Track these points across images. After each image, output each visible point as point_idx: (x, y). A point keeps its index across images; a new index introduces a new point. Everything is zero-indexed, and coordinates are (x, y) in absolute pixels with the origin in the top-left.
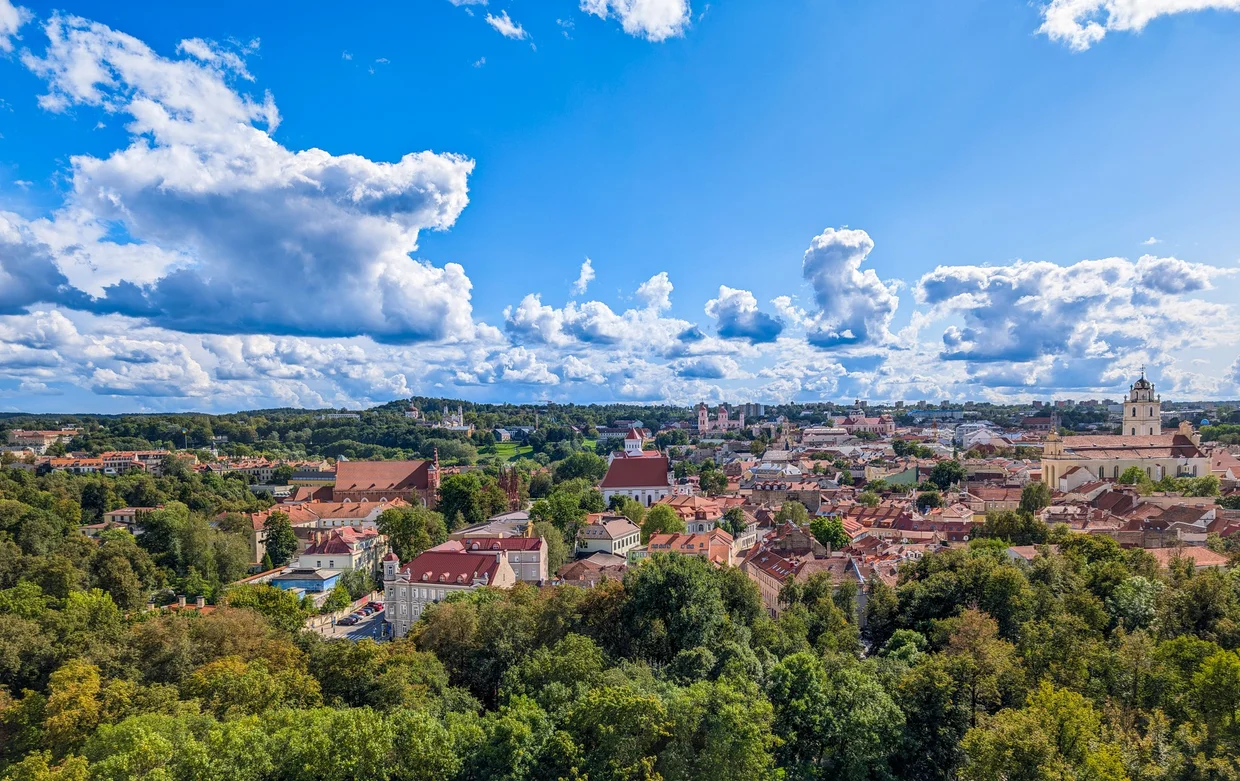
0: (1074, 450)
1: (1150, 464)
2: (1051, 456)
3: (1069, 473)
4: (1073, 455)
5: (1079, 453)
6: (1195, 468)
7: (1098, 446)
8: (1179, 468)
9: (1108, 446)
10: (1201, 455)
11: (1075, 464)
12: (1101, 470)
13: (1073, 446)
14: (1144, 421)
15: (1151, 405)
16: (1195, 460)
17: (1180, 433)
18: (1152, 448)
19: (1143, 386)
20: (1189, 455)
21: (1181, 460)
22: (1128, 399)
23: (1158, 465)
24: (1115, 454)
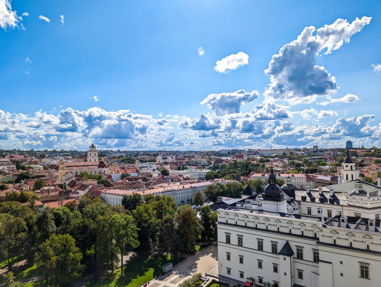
0: (68, 167)
1: (92, 170)
2: (61, 169)
3: (66, 174)
4: (68, 168)
5: (69, 167)
6: (104, 171)
7: (76, 165)
8: (100, 171)
9: (79, 165)
10: (106, 167)
11: (68, 171)
12: (76, 173)
13: (68, 165)
14: (93, 157)
15: (95, 152)
16: (104, 169)
17: (101, 161)
18: (93, 165)
19: (93, 146)
20: (103, 167)
21: (100, 169)
22: (89, 150)
23: (94, 171)
24: (81, 167)
